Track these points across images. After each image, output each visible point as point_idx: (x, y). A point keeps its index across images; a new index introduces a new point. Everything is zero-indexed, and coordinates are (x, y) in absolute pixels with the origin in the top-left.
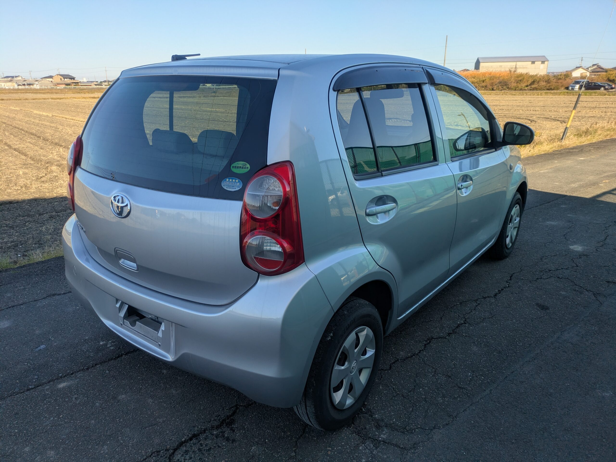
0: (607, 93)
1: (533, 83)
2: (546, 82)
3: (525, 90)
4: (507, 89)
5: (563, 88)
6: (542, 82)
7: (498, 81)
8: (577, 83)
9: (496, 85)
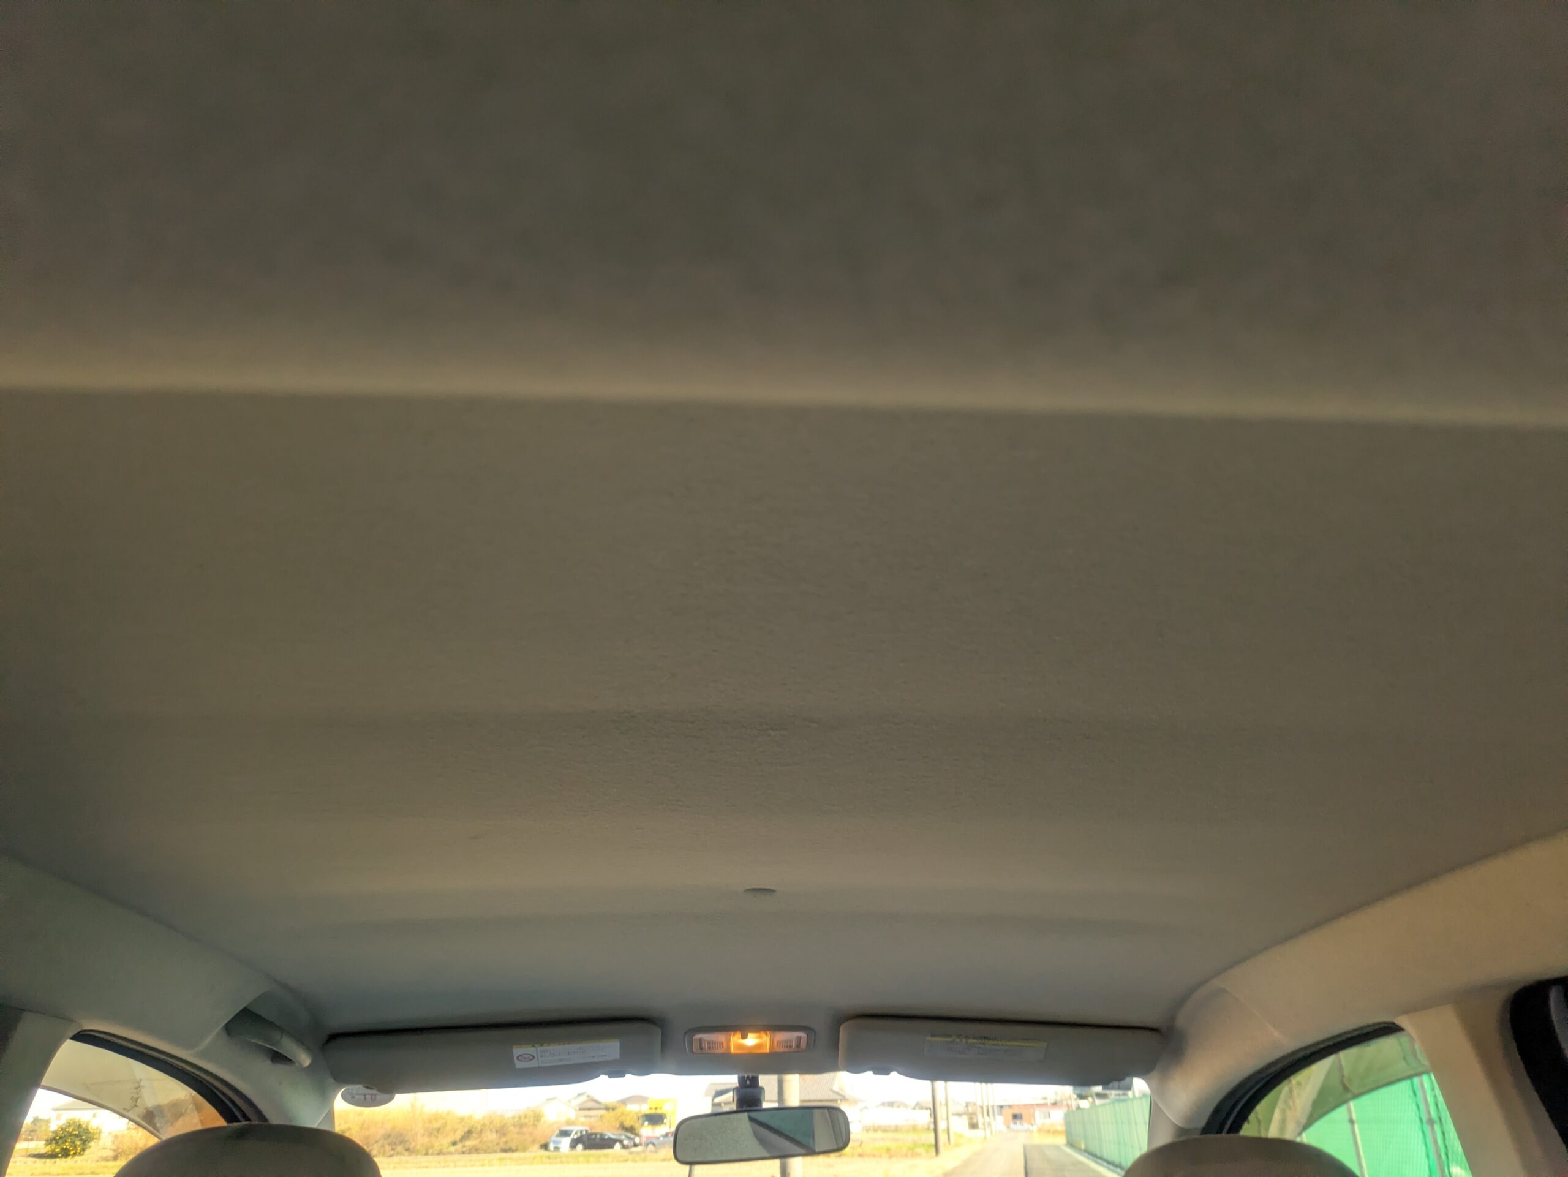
0: (630, 1157)
1: (468, 1134)
2: (497, 1132)
3: (450, 1153)
4: (406, 1153)
5: (536, 1146)
6: (488, 1133)
7: (381, 1132)
8: (564, 1133)
9: (377, 1142)
